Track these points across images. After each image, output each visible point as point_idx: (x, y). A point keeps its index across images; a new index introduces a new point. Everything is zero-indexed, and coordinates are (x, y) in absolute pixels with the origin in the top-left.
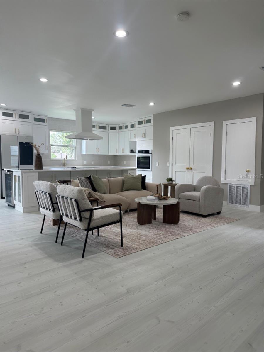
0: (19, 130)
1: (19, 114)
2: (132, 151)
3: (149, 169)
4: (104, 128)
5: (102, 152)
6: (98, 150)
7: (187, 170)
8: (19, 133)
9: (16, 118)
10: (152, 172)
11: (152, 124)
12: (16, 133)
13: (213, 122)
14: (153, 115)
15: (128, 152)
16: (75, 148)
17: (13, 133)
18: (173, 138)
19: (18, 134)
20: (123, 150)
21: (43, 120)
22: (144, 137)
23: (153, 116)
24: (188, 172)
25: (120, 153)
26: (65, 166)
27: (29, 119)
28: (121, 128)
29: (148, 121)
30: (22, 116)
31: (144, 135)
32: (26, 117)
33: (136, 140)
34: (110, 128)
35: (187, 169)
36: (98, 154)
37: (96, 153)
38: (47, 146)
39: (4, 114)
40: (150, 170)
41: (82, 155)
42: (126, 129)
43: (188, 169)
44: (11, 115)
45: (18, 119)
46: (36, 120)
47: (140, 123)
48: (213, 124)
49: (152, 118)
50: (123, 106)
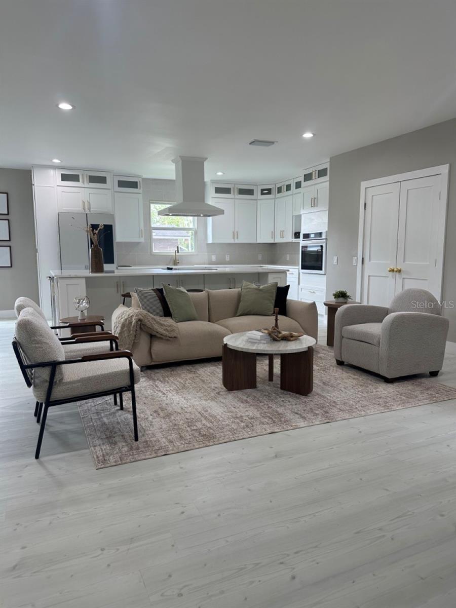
0: (89, 203)
1: (89, 176)
2: (297, 235)
3: (321, 269)
4: (250, 192)
5: (243, 239)
6: (235, 235)
7: (391, 273)
8: (89, 209)
9: (83, 183)
10: (325, 276)
11: (328, 179)
12: (84, 209)
13: (448, 165)
14: (331, 158)
15: (289, 238)
16: (196, 233)
17: (78, 208)
18: (365, 204)
19: (87, 211)
20: (282, 234)
21: (134, 185)
22: (314, 206)
23: (330, 161)
24: (393, 278)
25: (278, 240)
26: (177, 265)
27: (106, 183)
28: (279, 190)
29: (322, 173)
30: (93, 179)
31: (314, 203)
32: (102, 180)
33: (301, 213)
34: (259, 192)
35: (390, 271)
36: (237, 241)
37: (232, 241)
38: (142, 230)
39: (64, 178)
40: (322, 272)
41: (208, 244)
42: (289, 193)
43: (392, 271)
44: (75, 178)
45: (86, 185)
46: (122, 184)
47: (308, 177)
48: (447, 171)
49: (327, 166)
50: (251, 146)
